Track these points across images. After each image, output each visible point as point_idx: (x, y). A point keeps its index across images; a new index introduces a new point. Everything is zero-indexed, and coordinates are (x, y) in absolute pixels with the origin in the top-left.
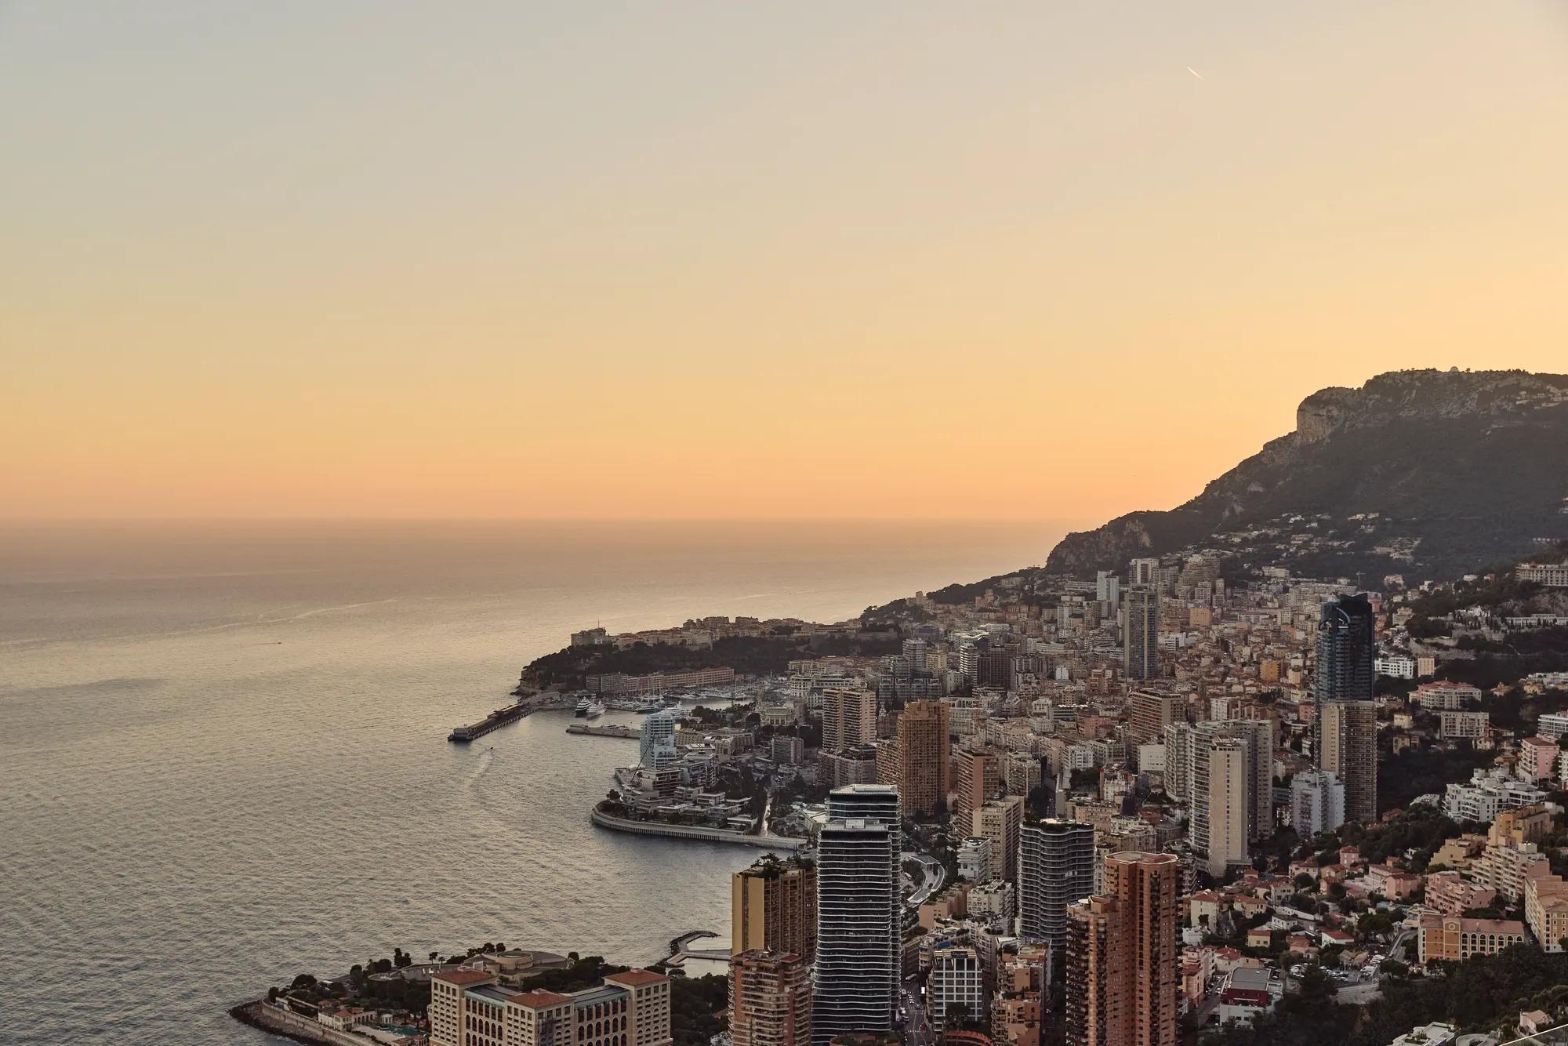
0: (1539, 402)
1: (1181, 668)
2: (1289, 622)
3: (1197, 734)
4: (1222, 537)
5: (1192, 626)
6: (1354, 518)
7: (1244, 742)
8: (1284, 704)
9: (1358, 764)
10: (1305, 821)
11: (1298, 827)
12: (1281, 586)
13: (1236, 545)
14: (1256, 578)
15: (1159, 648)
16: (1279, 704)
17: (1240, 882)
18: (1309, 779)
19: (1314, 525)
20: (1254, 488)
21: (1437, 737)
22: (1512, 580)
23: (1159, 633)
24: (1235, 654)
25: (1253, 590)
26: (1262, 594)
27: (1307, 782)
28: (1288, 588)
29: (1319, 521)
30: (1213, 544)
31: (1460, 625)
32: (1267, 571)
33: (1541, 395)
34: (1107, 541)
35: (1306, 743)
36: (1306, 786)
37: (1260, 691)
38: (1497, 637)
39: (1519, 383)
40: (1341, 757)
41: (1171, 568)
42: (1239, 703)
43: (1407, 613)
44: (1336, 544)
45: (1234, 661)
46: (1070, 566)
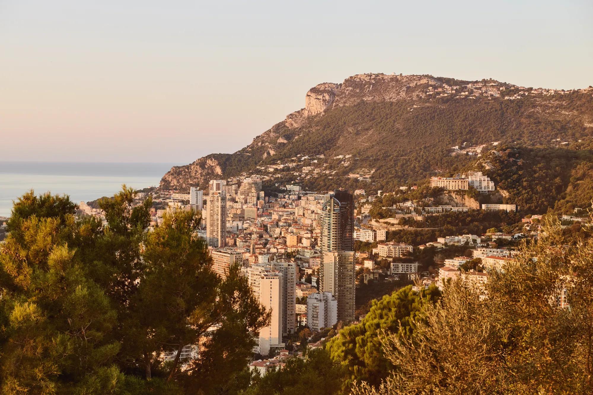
0: (439, 93)
1: (240, 240)
2: (302, 215)
3: (252, 271)
4: (263, 168)
5: (246, 218)
6: (338, 157)
7: (281, 274)
8: (301, 258)
9: (345, 288)
10: (315, 322)
11: (310, 326)
12: (296, 197)
13: (271, 173)
14: (283, 191)
15: (227, 230)
16: (298, 258)
17: (278, 357)
18: (317, 297)
19: (316, 161)
20: (281, 140)
21: (389, 273)
22: (428, 188)
23: (227, 222)
24: (272, 233)
25: (281, 198)
26: (285, 200)
27: (316, 299)
28: (301, 197)
29: (319, 159)
30: (258, 172)
31: (400, 211)
32: (289, 187)
33: (440, 90)
34: (196, 171)
35: (314, 279)
36: (315, 301)
37: (287, 252)
38: (420, 218)
39: (428, 82)
40: (335, 284)
41: (233, 186)
42: (275, 257)
43: (370, 207)
44: (327, 172)
45: (271, 236)
46: (174, 186)
